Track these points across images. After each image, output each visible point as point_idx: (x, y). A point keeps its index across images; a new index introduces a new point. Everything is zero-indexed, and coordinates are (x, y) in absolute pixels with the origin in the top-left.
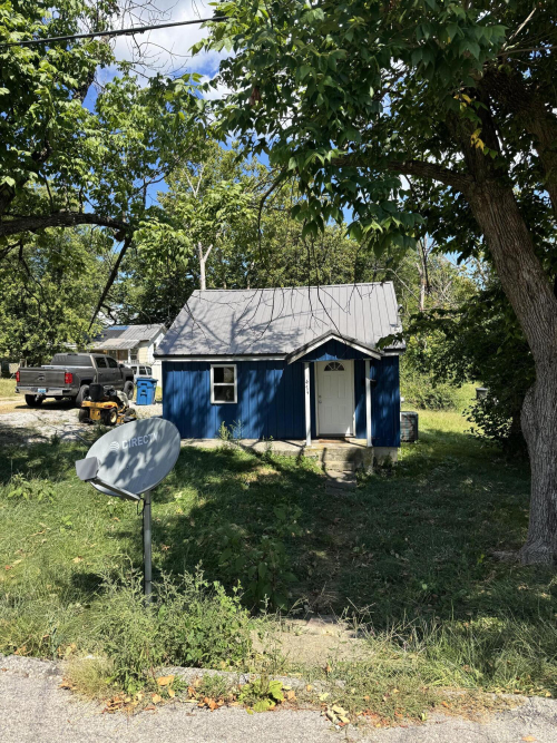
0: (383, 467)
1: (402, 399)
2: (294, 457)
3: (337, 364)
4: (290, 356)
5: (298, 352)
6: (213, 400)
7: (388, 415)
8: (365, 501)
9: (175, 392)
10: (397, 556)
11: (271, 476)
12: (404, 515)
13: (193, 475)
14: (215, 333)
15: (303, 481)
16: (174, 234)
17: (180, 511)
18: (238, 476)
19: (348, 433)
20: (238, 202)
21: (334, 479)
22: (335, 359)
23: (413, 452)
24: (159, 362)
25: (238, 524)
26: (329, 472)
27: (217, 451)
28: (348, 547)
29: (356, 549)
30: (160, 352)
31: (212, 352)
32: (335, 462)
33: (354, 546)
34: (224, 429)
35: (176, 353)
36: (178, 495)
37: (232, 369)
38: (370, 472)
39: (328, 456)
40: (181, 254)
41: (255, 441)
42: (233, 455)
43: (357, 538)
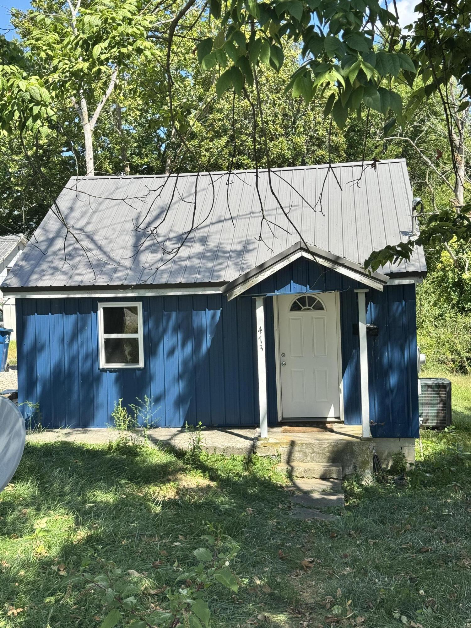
0: (390, 472)
1: (422, 357)
2: (240, 458)
3: (312, 300)
4: (232, 286)
5: (247, 278)
6: (102, 363)
7: (399, 385)
8: (356, 529)
9: (37, 348)
10: (404, 619)
11: (200, 489)
12: (420, 551)
13: (67, 489)
14: (107, 249)
15: (255, 497)
16: (23, 85)
17: (42, 549)
18: (145, 490)
19: (331, 415)
20: (130, 30)
21: (307, 493)
22: (306, 291)
23: (442, 446)
24: (12, 299)
25: (140, 571)
26: (300, 482)
27: (110, 447)
28: (323, 607)
29: (337, 610)
30: (14, 283)
31: (102, 281)
32: (309, 465)
33: (333, 605)
34: (122, 412)
35: (41, 284)
36: (40, 524)
37: (134, 310)
38: (368, 480)
39: (297, 455)
40: (36, 117)
41: (174, 431)
42: (136, 454)
43: (339, 592)
